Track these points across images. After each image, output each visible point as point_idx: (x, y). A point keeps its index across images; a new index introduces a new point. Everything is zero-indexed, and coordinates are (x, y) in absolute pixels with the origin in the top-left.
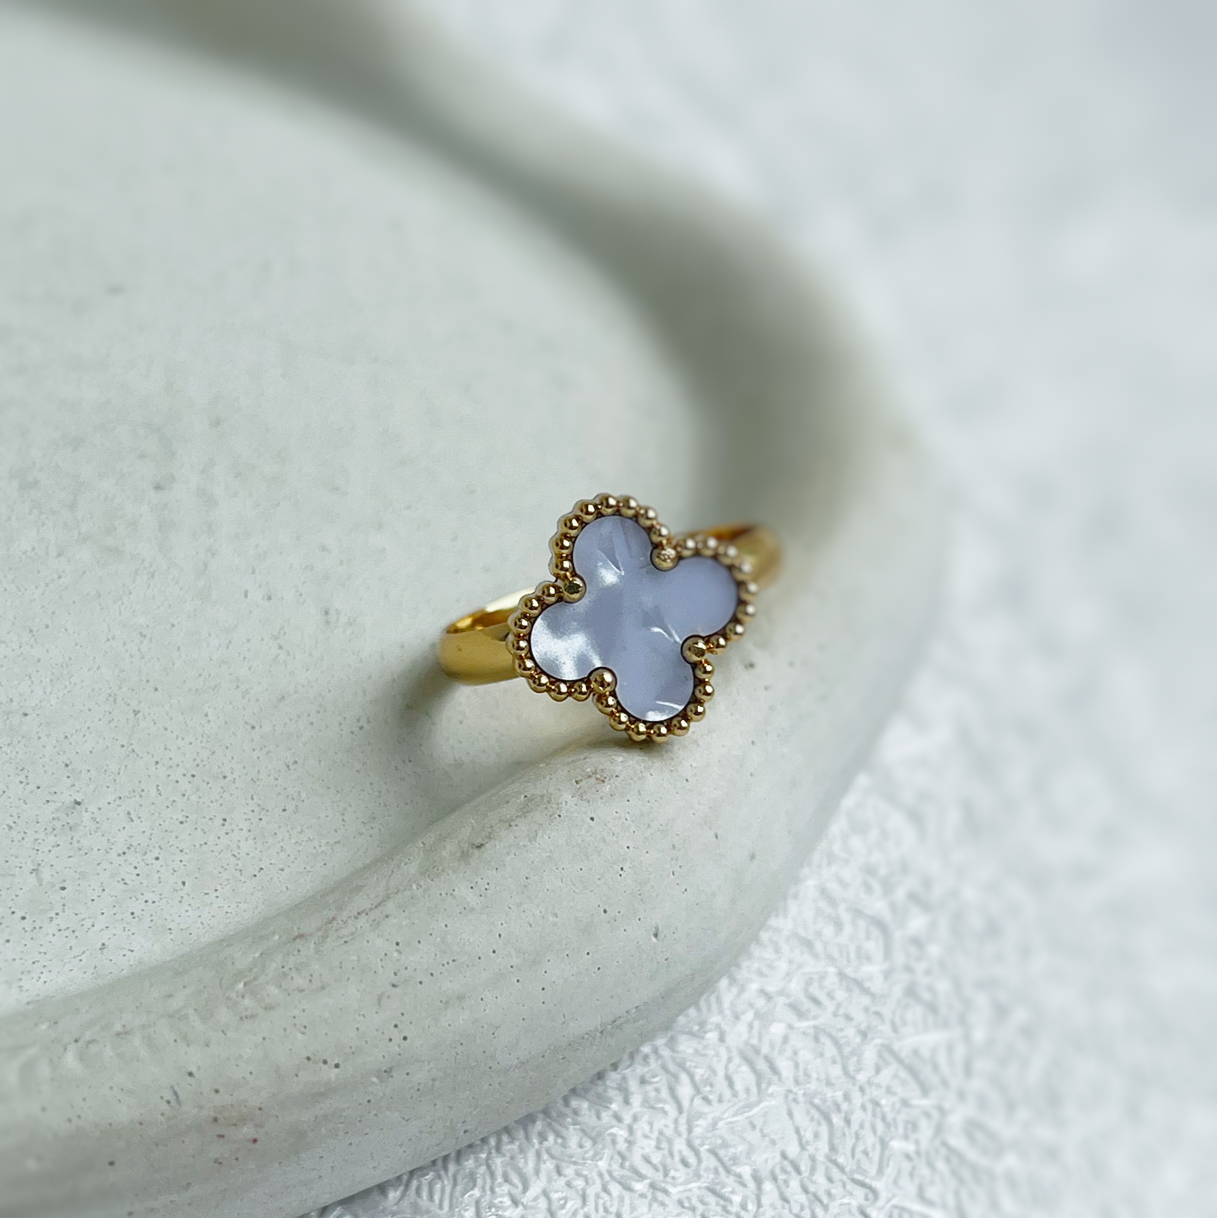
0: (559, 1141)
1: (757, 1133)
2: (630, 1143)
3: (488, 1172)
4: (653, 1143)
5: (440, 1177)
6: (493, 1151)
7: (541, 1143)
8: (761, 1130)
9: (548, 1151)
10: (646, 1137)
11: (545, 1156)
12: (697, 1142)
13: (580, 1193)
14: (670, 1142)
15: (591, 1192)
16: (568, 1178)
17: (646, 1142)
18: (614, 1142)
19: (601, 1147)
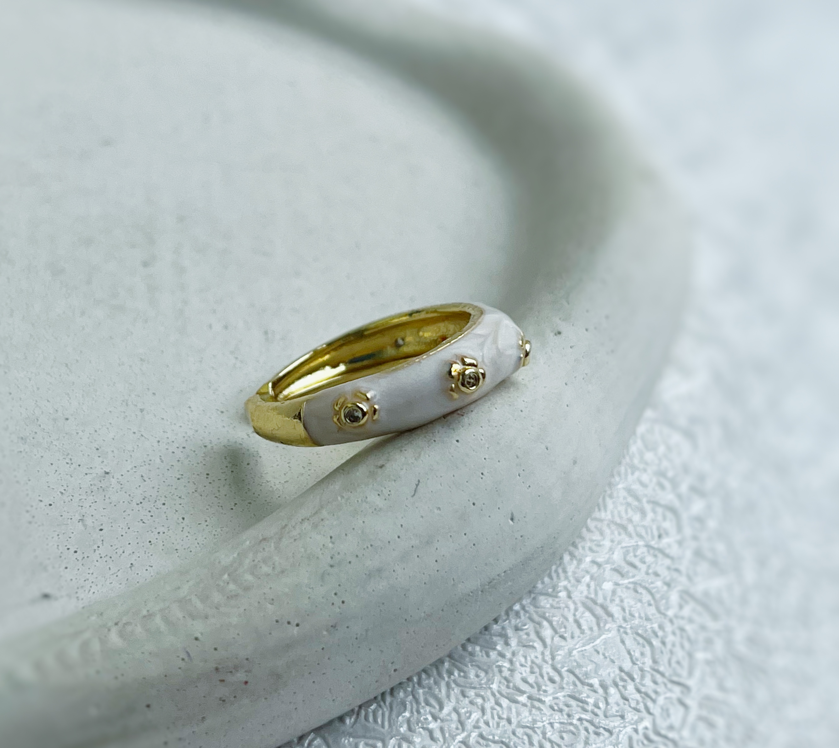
0: (462, 674)
1: (601, 656)
2: (512, 670)
3: (414, 700)
4: (528, 669)
5: (380, 707)
6: (416, 686)
7: (449, 677)
8: (604, 655)
9: (455, 681)
10: (522, 665)
11: (453, 685)
12: (559, 666)
14: (540, 668)
17: (523, 669)
18: (500, 672)
19: (491, 675)
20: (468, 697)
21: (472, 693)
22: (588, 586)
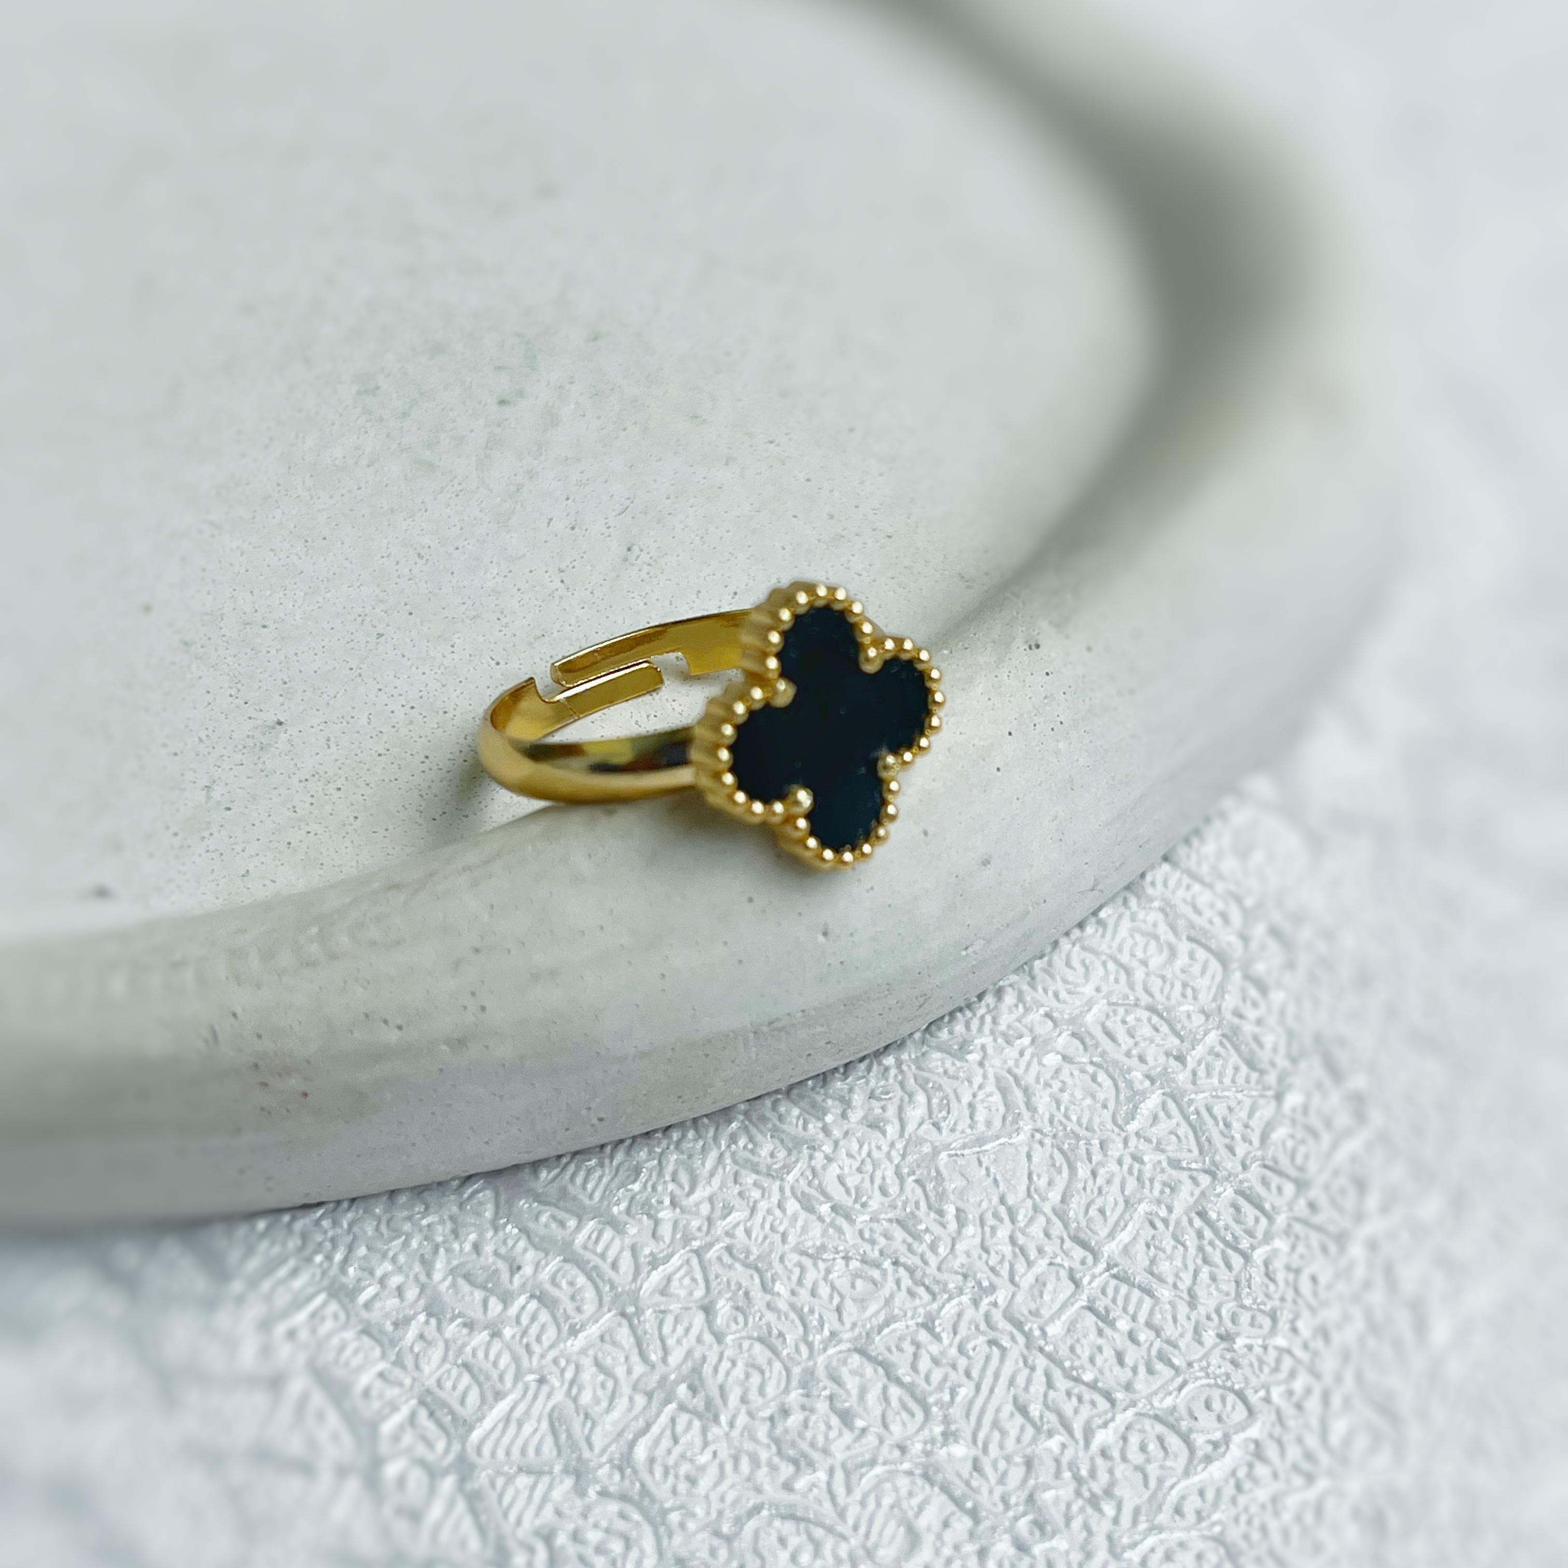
0: (750, 1146)
2: (829, 1159)
3: (658, 1168)
5: (602, 1165)
7: (729, 1146)
8: (988, 1169)
9: (733, 1154)
11: (728, 1161)
12: (907, 1170)
13: (751, 1204)
14: (876, 1165)
15: (763, 1205)
16: (742, 1188)
17: (847, 1161)
18: (811, 1157)
19: (793, 1159)
20: (741, 1184)
21: (749, 1178)
22: (1022, 1053)
